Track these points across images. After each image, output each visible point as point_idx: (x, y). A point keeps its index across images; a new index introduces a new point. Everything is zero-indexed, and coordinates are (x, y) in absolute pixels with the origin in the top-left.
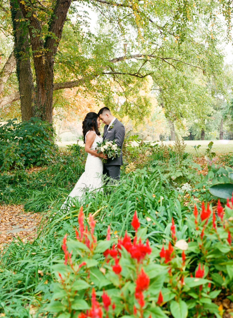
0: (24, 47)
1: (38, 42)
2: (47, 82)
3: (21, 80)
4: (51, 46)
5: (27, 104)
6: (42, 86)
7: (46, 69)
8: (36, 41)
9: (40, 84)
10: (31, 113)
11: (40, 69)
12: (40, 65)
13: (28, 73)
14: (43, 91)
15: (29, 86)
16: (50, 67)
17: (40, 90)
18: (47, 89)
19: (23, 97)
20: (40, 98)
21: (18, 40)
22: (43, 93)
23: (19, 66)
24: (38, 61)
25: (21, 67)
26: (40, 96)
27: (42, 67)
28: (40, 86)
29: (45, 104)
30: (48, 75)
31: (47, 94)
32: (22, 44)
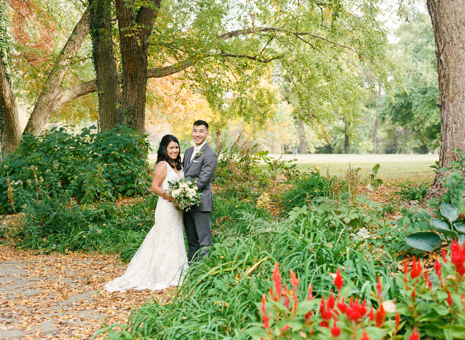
0: (104, 20)
1: (127, 15)
2: (138, 74)
3: (99, 69)
4: (145, 20)
5: (108, 105)
6: (132, 79)
7: (137, 54)
8: (125, 13)
9: (128, 76)
10: (114, 118)
11: (130, 55)
12: (130, 49)
13: (110, 60)
14: (133, 86)
15: (111, 78)
16: (143, 51)
17: (129, 84)
18: (139, 83)
19: (102, 94)
20: (127, 96)
21: (95, 11)
22: (132, 89)
23: (97, 49)
24: (126, 42)
25: (100, 50)
26: (129, 93)
27: (132, 51)
28: (129, 79)
29: (135, 104)
30: (140, 63)
31: (138, 90)
32: (101, 17)
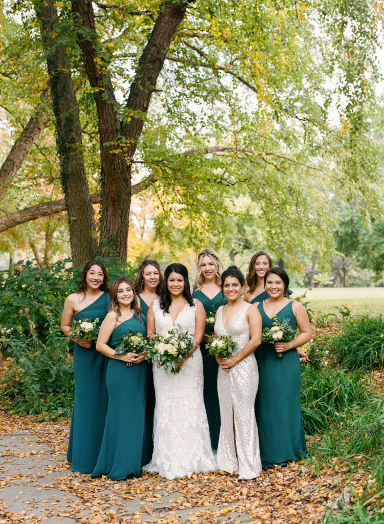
0: (74, 134)
1: (112, 127)
2: (122, 196)
3: (70, 191)
5: (82, 234)
6: (114, 202)
7: (121, 173)
8: (110, 125)
9: (109, 199)
10: (90, 249)
11: (112, 174)
12: (113, 167)
13: (82, 180)
14: (115, 211)
15: (85, 202)
16: (128, 170)
17: (110, 209)
18: (122, 207)
19: (75, 221)
20: (108, 223)
21: (63, 124)
22: (114, 215)
23: (67, 168)
24: (109, 160)
25: (70, 169)
26: (110, 219)
27: (115, 169)
28: (111, 203)
29: (117, 233)
30: (124, 184)
31: (121, 216)
32: (70, 130)
